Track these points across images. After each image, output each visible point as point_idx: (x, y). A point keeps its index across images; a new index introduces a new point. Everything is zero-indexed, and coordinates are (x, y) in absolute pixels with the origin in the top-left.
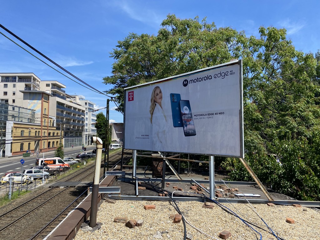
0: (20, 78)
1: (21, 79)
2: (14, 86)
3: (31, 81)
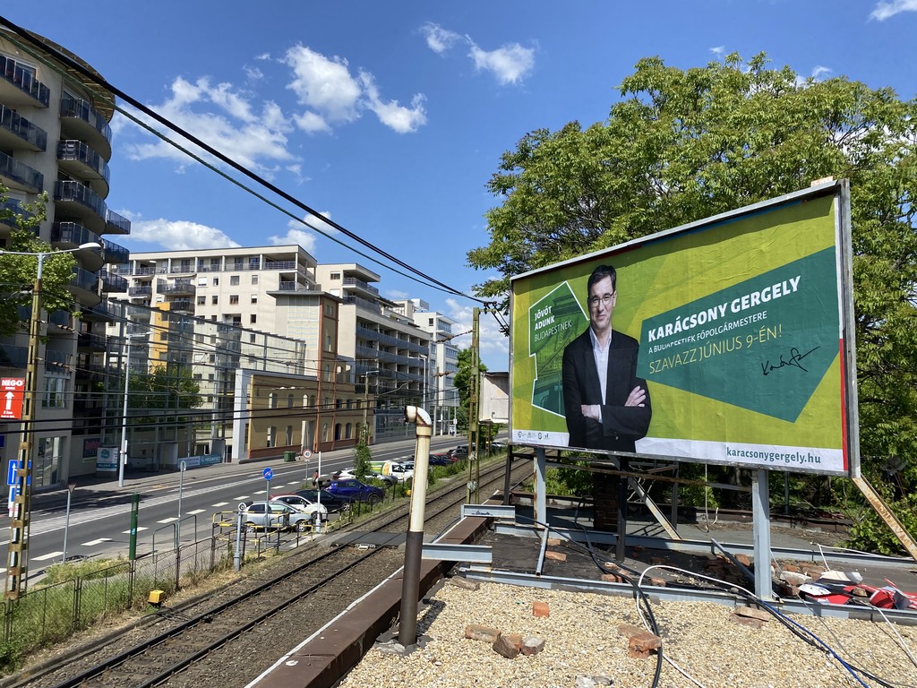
0: (268, 261)
1: (272, 262)
2: (255, 280)
3: (293, 267)
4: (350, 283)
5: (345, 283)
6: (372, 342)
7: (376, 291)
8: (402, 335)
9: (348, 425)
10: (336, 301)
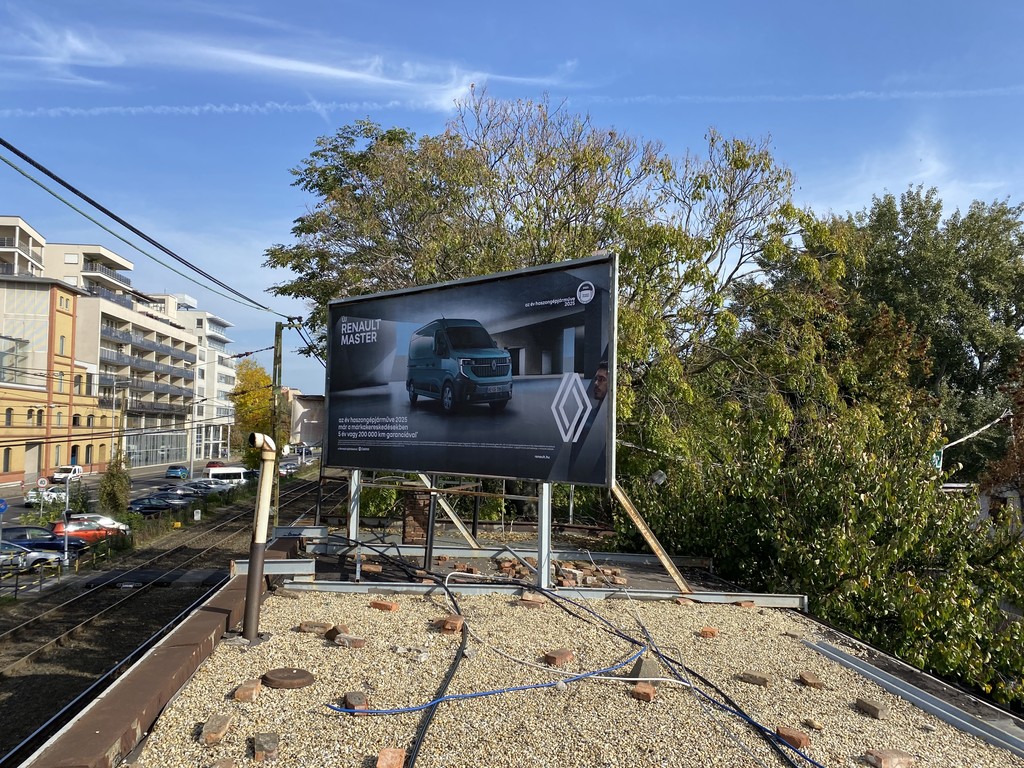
3: (11, 244)
4: (92, 270)
5: (85, 270)
6: (121, 345)
7: (127, 282)
8: (161, 337)
9: (89, 447)
10: (74, 292)
